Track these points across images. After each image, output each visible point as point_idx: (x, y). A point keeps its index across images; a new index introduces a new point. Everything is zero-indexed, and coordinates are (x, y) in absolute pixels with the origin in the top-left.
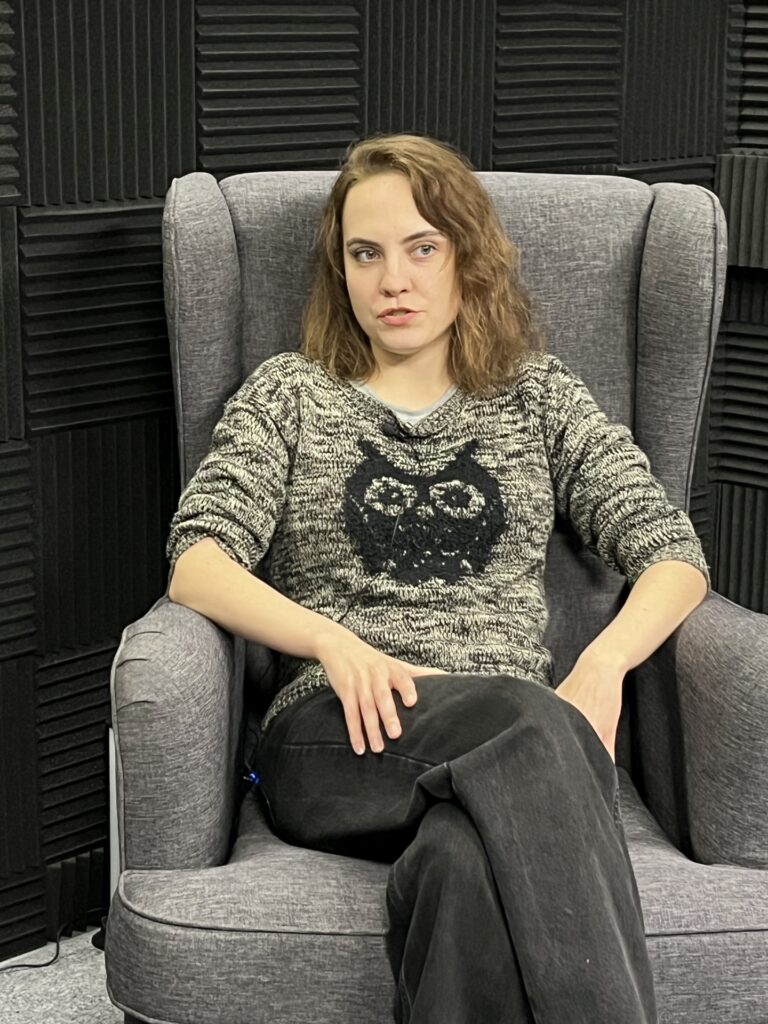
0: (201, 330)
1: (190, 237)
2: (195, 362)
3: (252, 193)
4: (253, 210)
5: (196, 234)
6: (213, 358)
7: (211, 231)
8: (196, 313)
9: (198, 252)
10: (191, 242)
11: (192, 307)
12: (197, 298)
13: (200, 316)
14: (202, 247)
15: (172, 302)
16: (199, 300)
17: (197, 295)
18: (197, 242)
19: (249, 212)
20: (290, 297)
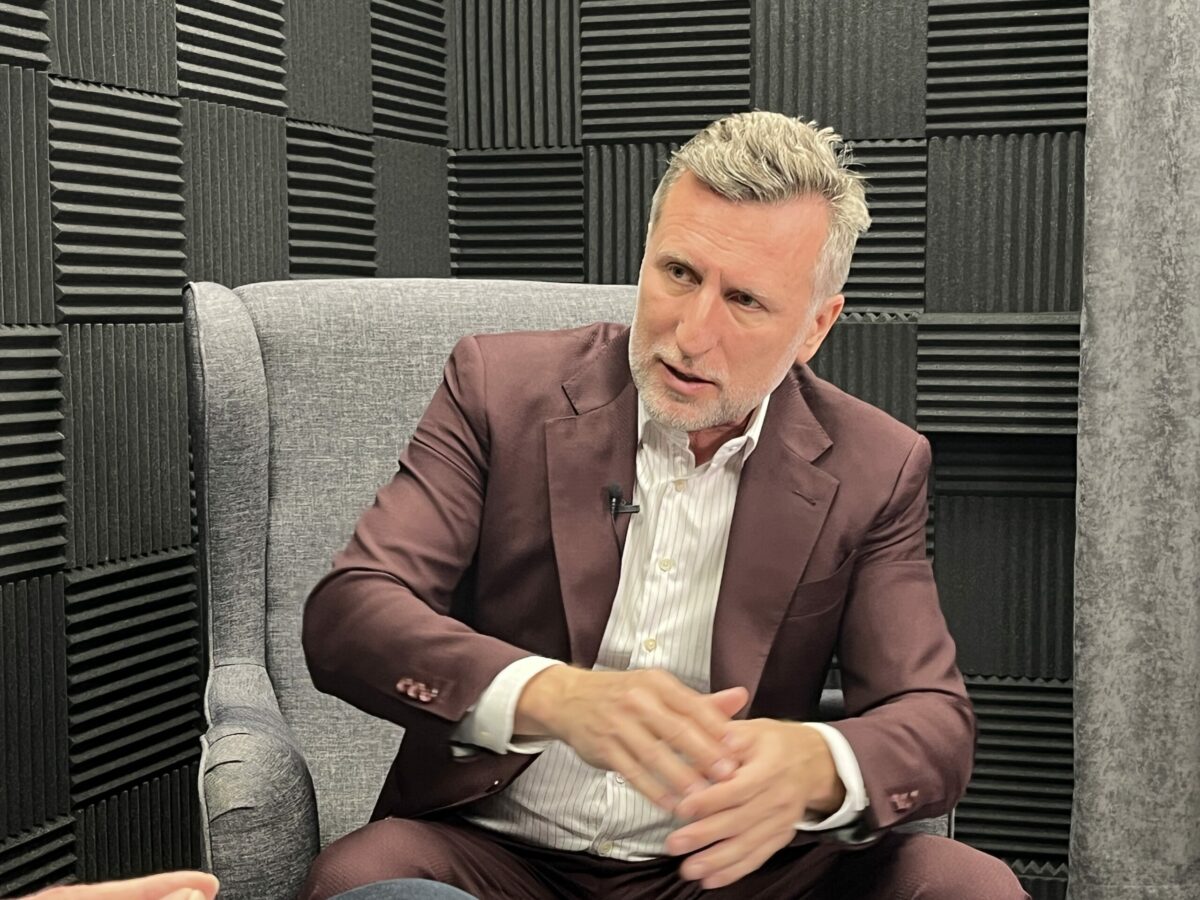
0: (232, 436)
1: (219, 334)
2: (225, 471)
3: (269, 298)
4: (273, 314)
5: (225, 332)
6: (243, 467)
7: (240, 330)
8: (227, 416)
9: (229, 351)
10: (221, 340)
11: (223, 409)
12: (227, 400)
13: (231, 420)
14: (233, 346)
15: (201, 405)
16: (230, 403)
17: (228, 397)
18: (227, 339)
19: (269, 316)
20: (316, 401)
